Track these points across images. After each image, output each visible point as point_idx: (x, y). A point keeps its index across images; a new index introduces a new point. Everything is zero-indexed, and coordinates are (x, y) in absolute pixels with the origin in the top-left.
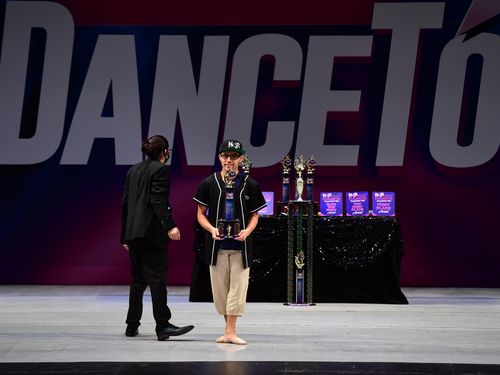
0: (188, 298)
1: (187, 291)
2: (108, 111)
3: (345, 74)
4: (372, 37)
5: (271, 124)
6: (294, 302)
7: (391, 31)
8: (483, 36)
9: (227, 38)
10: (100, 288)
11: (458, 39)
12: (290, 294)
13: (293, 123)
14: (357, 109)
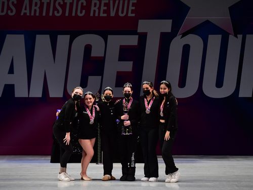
0: (50, 161)
1: (49, 158)
2: (11, 71)
3: (125, 53)
4: (138, 36)
5: (90, 77)
6: (101, 162)
7: (147, 33)
8: (190, 35)
9: (69, 36)
10: (7, 157)
11: (178, 37)
12: (99, 159)
13: (101, 77)
14: (131, 70)
